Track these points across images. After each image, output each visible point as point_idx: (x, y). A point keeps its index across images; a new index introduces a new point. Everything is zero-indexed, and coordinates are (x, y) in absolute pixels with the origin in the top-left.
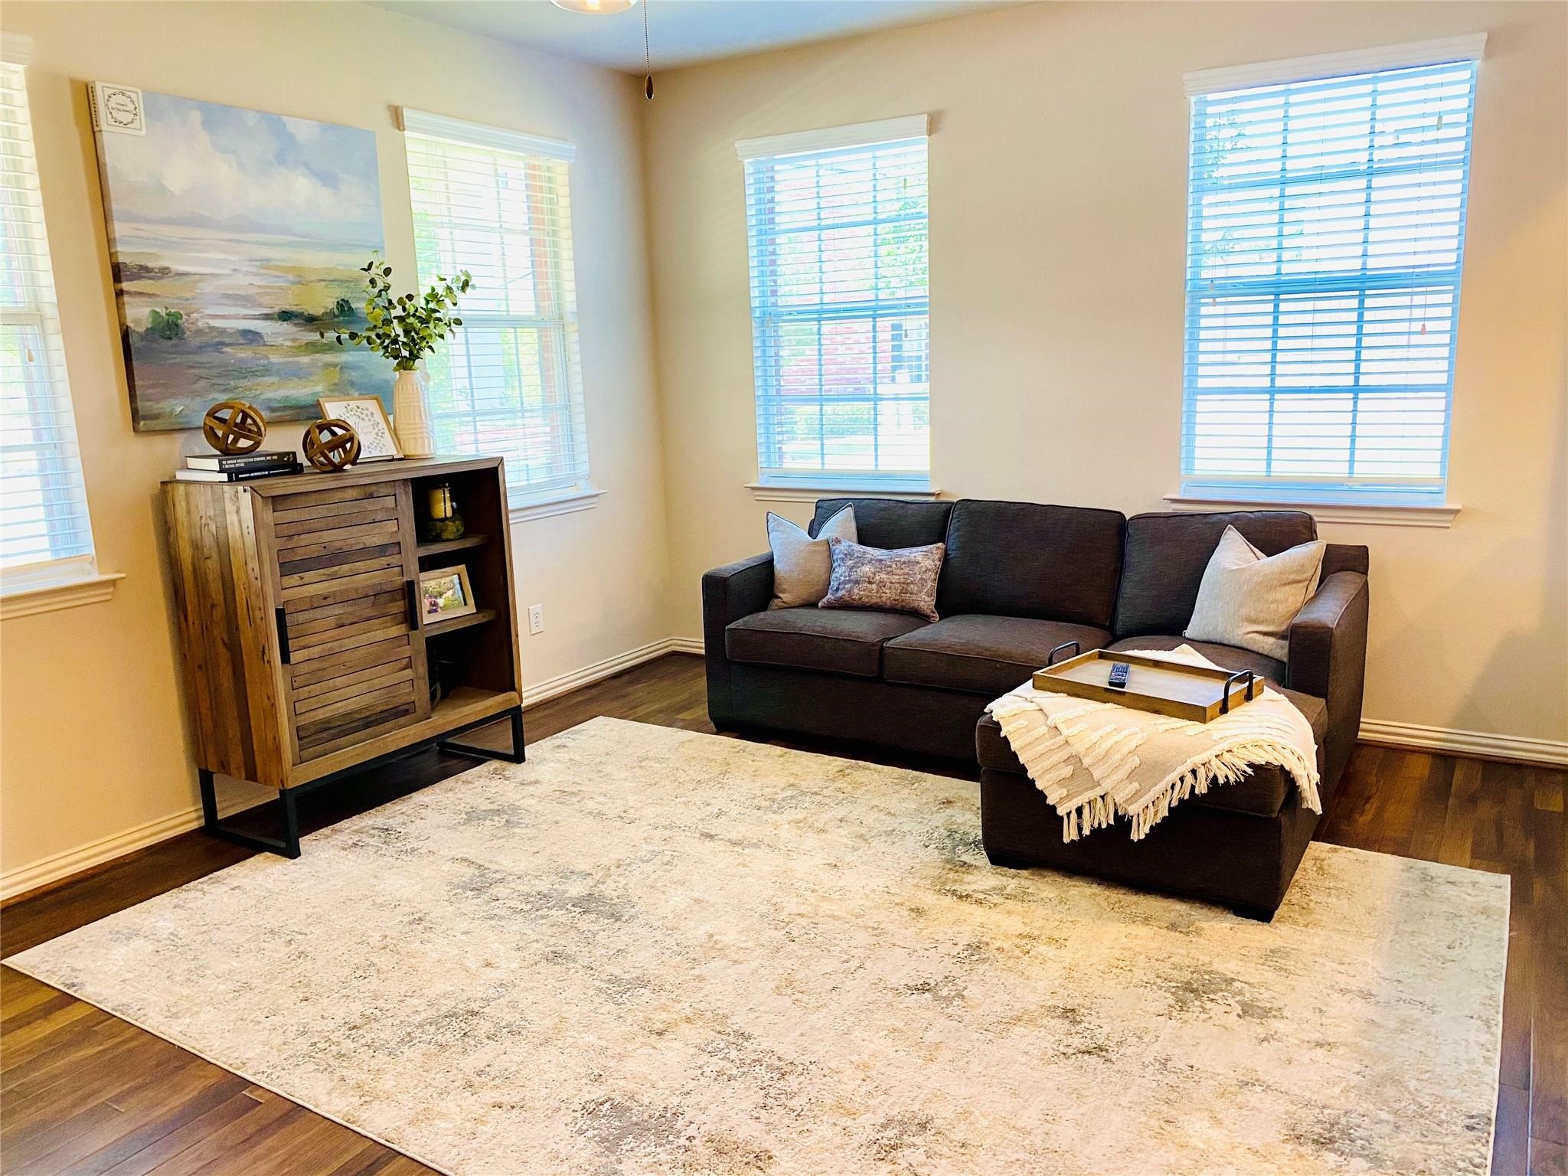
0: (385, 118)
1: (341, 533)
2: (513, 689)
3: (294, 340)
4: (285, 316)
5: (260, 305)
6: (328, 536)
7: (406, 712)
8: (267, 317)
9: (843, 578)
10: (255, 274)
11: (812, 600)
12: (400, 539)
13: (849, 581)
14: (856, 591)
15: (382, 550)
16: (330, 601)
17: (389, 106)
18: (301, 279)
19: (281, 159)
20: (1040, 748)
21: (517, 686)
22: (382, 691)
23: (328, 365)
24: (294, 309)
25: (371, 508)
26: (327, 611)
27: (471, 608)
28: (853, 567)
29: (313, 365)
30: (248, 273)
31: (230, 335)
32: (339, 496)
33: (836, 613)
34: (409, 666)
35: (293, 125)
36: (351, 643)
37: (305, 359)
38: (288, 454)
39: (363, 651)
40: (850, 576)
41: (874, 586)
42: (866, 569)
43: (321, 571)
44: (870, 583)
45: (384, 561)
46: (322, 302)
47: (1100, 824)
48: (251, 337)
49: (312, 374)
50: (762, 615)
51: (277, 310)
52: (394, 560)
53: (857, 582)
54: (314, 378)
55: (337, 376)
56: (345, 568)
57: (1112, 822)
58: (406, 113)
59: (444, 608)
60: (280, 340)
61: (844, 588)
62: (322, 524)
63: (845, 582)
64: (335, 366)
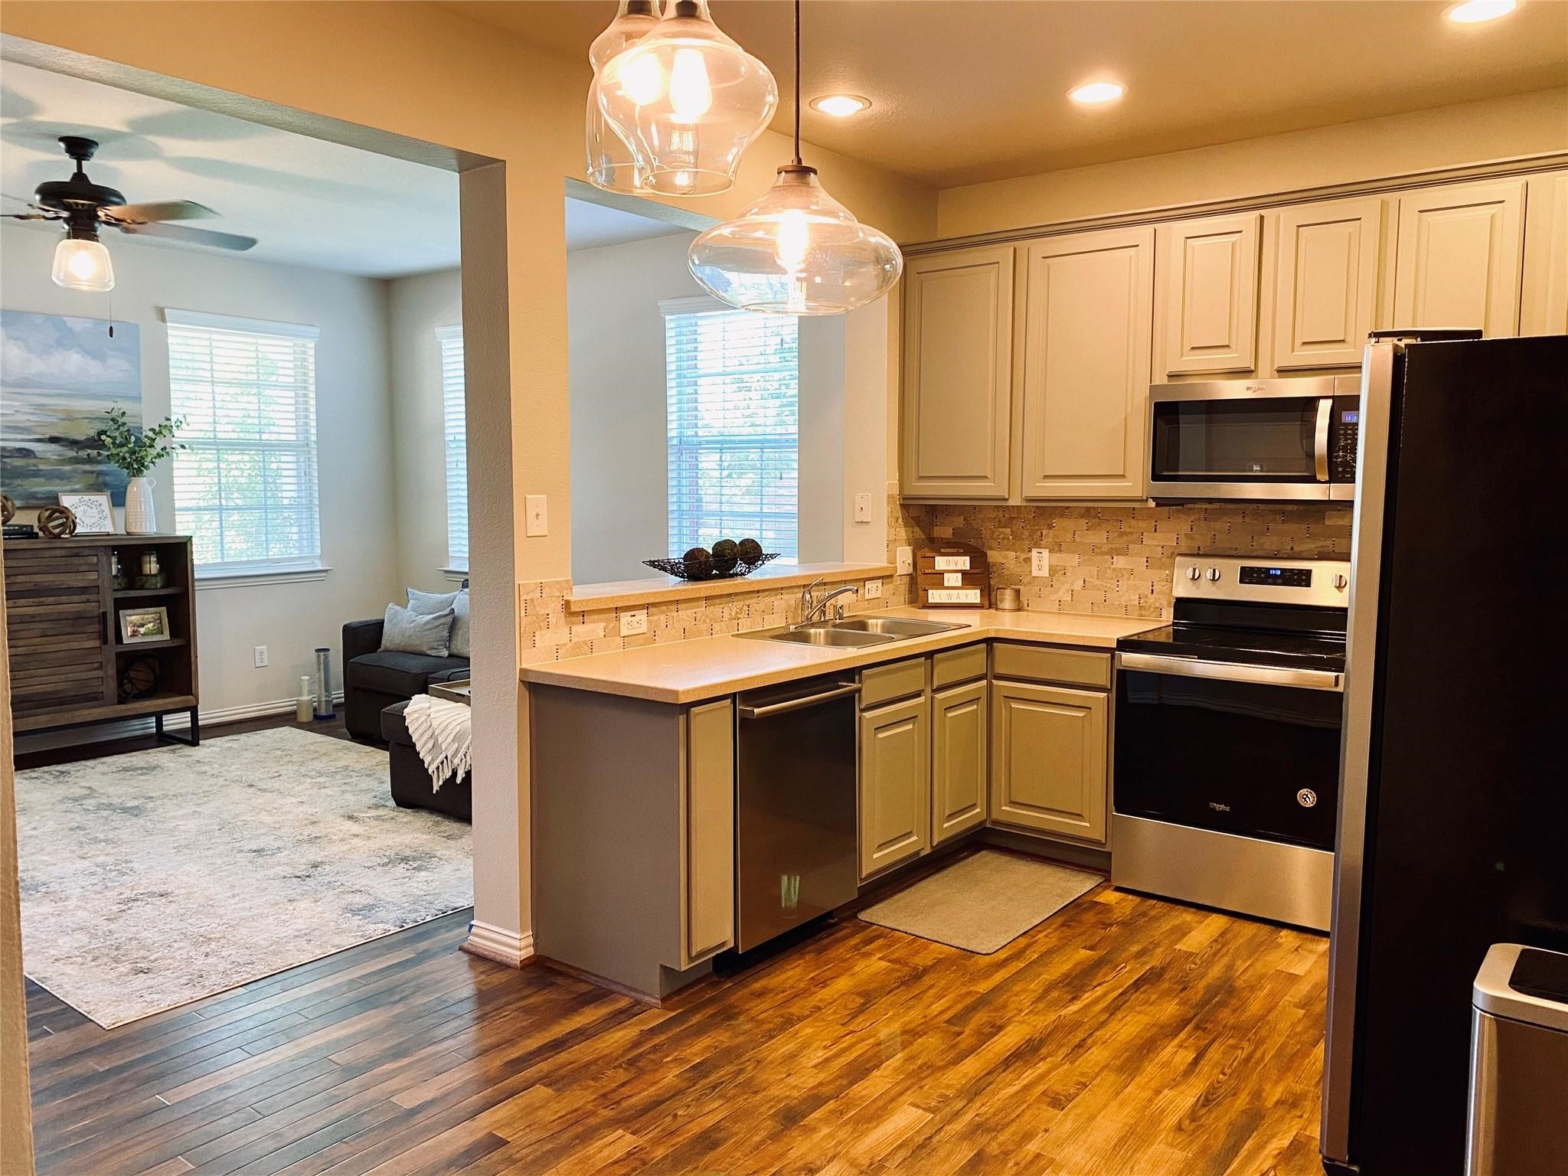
0: (152, 315)
1: (51, 577)
2: (190, 693)
3: (59, 455)
4: (53, 440)
5: (35, 433)
6: (37, 578)
7: (95, 699)
8: (39, 440)
10: (32, 414)
12: (99, 583)
15: (84, 590)
16: (37, 619)
17: (156, 308)
18: (69, 417)
19: (59, 343)
21: (194, 692)
22: (78, 683)
23: (86, 472)
24: (61, 435)
25: (76, 562)
26: (33, 626)
27: (166, 636)
29: (75, 471)
30: (26, 413)
31: (9, 451)
32: (48, 553)
34: (100, 668)
35: (70, 322)
36: (53, 648)
37: (68, 468)
38: (27, 526)
39: (61, 654)
43: (31, 600)
45: (84, 597)
46: (89, 431)
48: (26, 453)
49: (72, 477)
50: (373, 655)
51: (47, 436)
52: (93, 597)
54: (74, 480)
55: (94, 479)
56: (51, 599)
58: (167, 311)
59: (144, 635)
60: (49, 455)
62: (35, 570)
64: (92, 472)
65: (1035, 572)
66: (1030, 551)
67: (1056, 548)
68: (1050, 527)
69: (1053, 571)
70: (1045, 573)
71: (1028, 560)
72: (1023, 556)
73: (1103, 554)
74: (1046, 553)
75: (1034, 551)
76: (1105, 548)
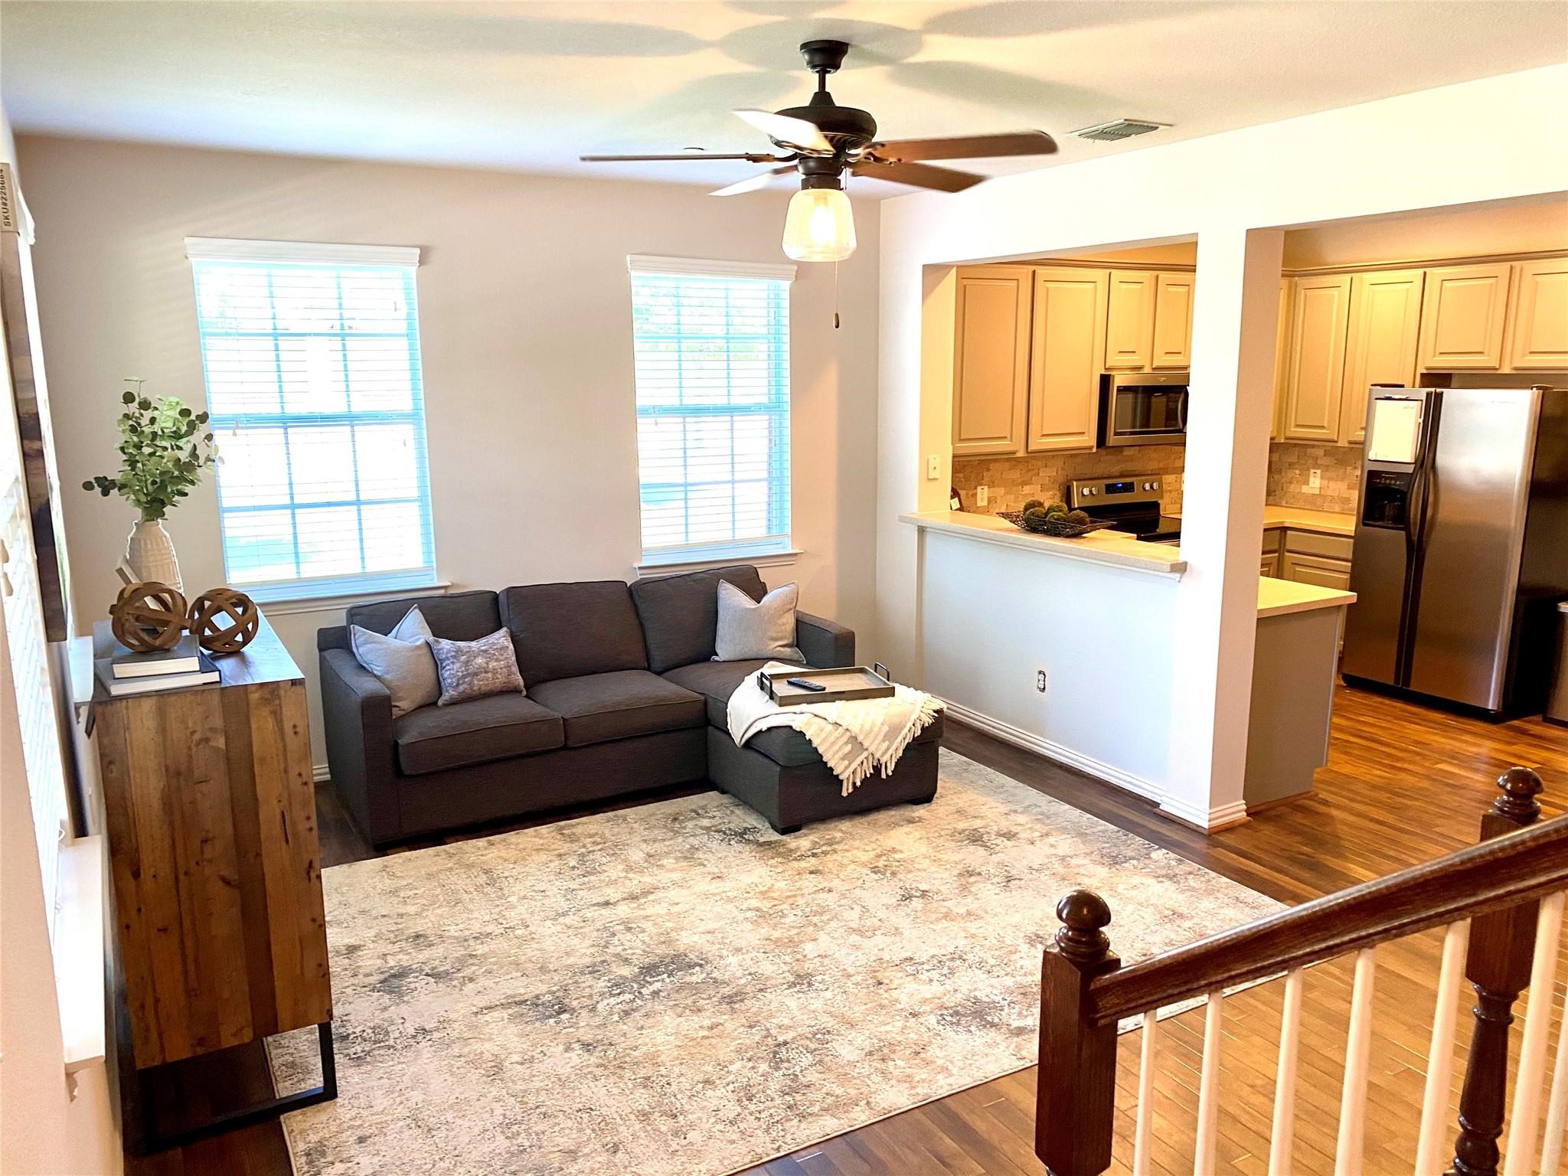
9: (460, 674)
11: (430, 701)
13: (468, 675)
14: (476, 682)
20: (832, 739)
28: (468, 662)
33: (457, 708)
40: (467, 670)
41: (490, 675)
42: (480, 660)
44: (486, 672)
47: (865, 774)
53: (476, 674)
57: (872, 772)
61: (464, 683)
63: (464, 677)
65: (979, 504)
66: (976, 488)
67: (992, 485)
68: (988, 470)
69: (990, 500)
70: (985, 503)
71: (974, 495)
72: (971, 493)
73: (1017, 485)
74: (986, 488)
75: (979, 488)
76: (1020, 481)
